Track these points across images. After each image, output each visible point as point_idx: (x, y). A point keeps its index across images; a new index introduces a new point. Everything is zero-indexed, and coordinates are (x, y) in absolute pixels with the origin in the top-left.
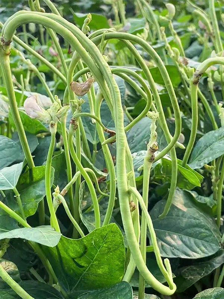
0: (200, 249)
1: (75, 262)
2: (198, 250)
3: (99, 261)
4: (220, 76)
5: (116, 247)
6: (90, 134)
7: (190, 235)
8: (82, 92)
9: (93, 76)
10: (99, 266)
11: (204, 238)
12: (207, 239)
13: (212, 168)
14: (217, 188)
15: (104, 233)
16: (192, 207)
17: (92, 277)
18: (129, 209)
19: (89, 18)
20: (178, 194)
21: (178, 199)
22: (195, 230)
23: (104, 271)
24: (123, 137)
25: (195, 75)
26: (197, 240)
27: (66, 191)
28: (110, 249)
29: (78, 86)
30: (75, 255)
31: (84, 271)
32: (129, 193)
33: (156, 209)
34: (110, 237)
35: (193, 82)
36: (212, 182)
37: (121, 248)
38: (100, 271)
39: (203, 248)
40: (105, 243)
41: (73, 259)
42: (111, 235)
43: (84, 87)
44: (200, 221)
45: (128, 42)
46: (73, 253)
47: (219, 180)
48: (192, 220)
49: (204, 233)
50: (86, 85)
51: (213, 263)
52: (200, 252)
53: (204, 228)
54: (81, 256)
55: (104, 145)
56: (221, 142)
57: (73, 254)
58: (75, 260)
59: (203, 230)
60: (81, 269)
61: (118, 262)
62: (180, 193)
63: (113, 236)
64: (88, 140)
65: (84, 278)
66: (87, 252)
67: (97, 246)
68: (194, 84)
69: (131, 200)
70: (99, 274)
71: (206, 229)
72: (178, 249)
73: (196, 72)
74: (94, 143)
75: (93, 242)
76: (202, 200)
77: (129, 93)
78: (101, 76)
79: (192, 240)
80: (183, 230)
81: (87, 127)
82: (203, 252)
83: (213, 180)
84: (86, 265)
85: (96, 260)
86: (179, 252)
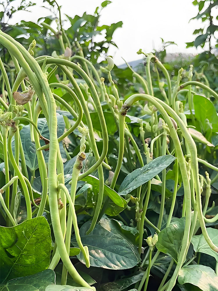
0: (121, 263)
1: (6, 251)
2: (118, 263)
3: (29, 251)
4: (151, 127)
5: (44, 238)
6: (30, 161)
7: (113, 251)
8: (23, 101)
9: (33, 89)
10: (27, 256)
11: (125, 254)
12: (127, 255)
13: (136, 199)
14: (140, 219)
15: (34, 225)
16: (118, 233)
17: (21, 267)
18: (57, 206)
19: (34, 44)
20: (106, 222)
21: (105, 226)
22: (117, 248)
23: (32, 262)
24: (55, 141)
25: (123, 107)
26: (119, 256)
27: (3, 191)
28: (38, 240)
29: (20, 96)
30: (7, 245)
31: (14, 262)
32: (57, 190)
33: (84, 227)
34: (39, 229)
35: (121, 112)
36: (136, 212)
37: (48, 239)
38: (28, 261)
39: (123, 263)
40: (34, 234)
41: (5, 249)
42: (40, 226)
43: (24, 97)
44: (122, 240)
45: (64, 67)
46: (5, 242)
47: (142, 212)
48: (116, 239)
49: (125, 250)
50: (27, 96)
51: (131, 279)
52: (120, 265)
53: (126, 246)
54: (13, 245)
55: (39, 151)
56: (145, 174)
57: (5, 244)
58: (7, 250)
59: (124, 248)
60: (12, 259)
61: (44, 253)
62: (108, 221)
63: (41, 228)
64: (27, 166)
65: (14, 270)
66: (18, 242)
67: (27, 236)
68: (122, 114)
69: (59, 198)
70: (28, 265)
71: (127, 247)
72: (100, 261)
73: (124, 104)
74: (33, 169)
75: (23, 232)
76: (126, 229)
77: (71, 143)
78: (40, 89)
79: (114, 255)
80: (106, 246)
81: (27, 155)
82: (123, 266)
83: (137, 210)
84: (16, 255)
85: (25, 250)
86: (101, 263)
